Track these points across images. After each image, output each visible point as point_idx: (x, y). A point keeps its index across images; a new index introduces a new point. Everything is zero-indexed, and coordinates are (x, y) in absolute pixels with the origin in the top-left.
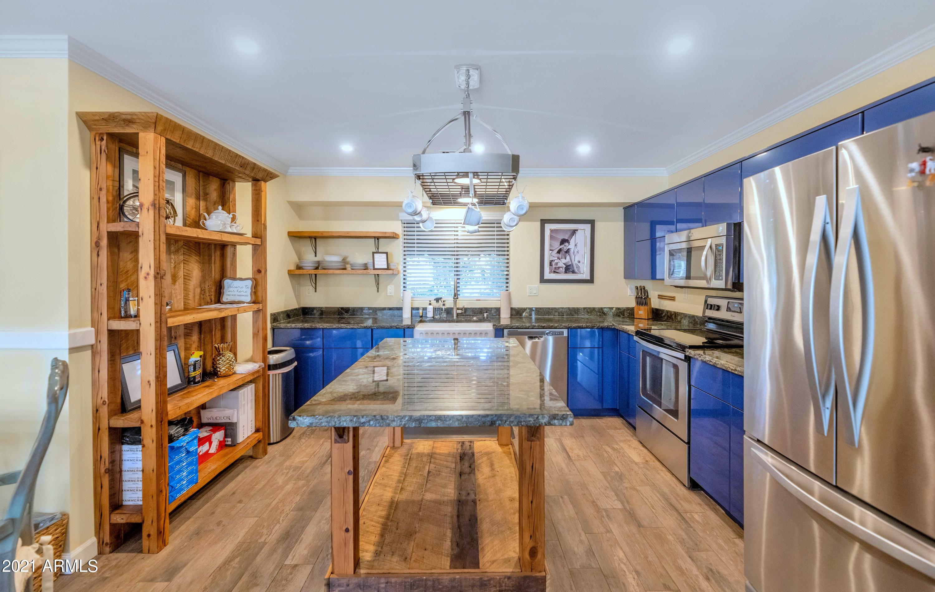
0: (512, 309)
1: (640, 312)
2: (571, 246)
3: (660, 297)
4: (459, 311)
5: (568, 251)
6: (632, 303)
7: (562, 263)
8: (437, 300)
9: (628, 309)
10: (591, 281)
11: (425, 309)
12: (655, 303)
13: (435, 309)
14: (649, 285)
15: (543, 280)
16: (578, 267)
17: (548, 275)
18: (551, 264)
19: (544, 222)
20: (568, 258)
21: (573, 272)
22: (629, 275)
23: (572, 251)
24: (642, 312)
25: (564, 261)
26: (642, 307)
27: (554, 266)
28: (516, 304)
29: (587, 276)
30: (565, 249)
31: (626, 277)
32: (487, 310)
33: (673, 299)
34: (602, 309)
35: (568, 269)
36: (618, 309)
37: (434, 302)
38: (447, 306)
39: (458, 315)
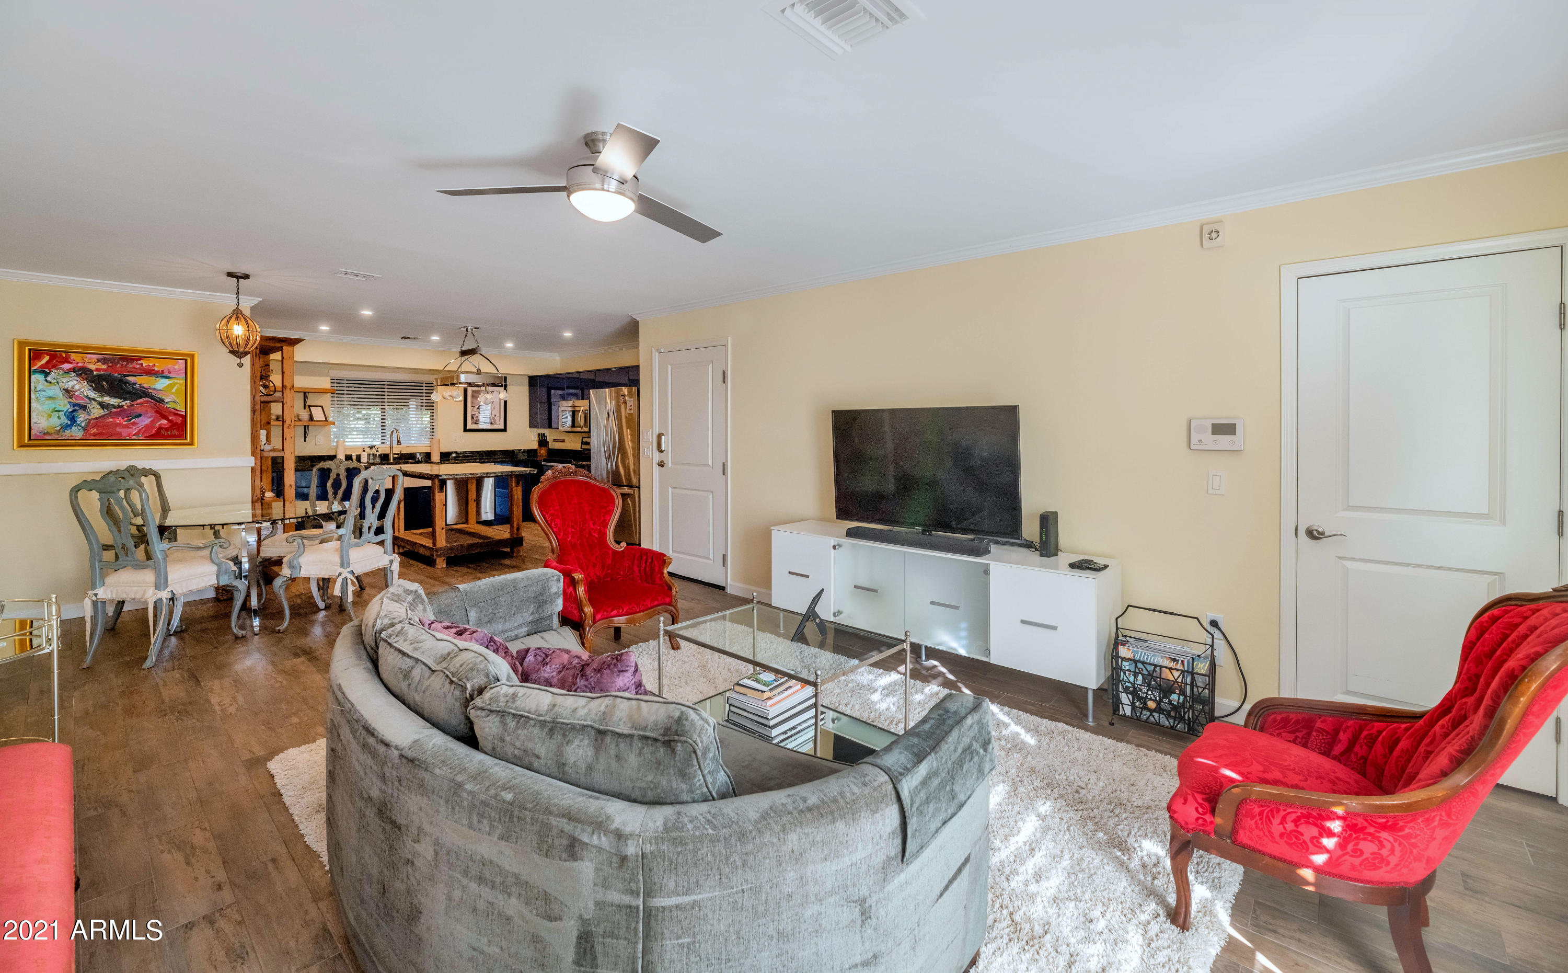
0: (441, 453)
3: (555, 440)
4: (396, 456)
6: (535, 446)
7: (480, 416)
8: (371, 447)
9: (532, 449)
10: (505, 430)
11: (359, 456)
12: (553, 445)
13: (369, 455)
14: (546, 431)
15: (466, 430)
16: (494, 420)
17: (470, 426)
18: (472, 418)
21: (490, 423)
22: (533, 425)
24: (543, 452)
26: (543, 448)
27: (475, 419)
28: (444, 450)
29: (502, 427)
31: (530, 427)
33: (563, 441)
34: (513, 450)
36: (526, 449)
37: (368, 450)
38: (380, 452)
39: (394, 459)
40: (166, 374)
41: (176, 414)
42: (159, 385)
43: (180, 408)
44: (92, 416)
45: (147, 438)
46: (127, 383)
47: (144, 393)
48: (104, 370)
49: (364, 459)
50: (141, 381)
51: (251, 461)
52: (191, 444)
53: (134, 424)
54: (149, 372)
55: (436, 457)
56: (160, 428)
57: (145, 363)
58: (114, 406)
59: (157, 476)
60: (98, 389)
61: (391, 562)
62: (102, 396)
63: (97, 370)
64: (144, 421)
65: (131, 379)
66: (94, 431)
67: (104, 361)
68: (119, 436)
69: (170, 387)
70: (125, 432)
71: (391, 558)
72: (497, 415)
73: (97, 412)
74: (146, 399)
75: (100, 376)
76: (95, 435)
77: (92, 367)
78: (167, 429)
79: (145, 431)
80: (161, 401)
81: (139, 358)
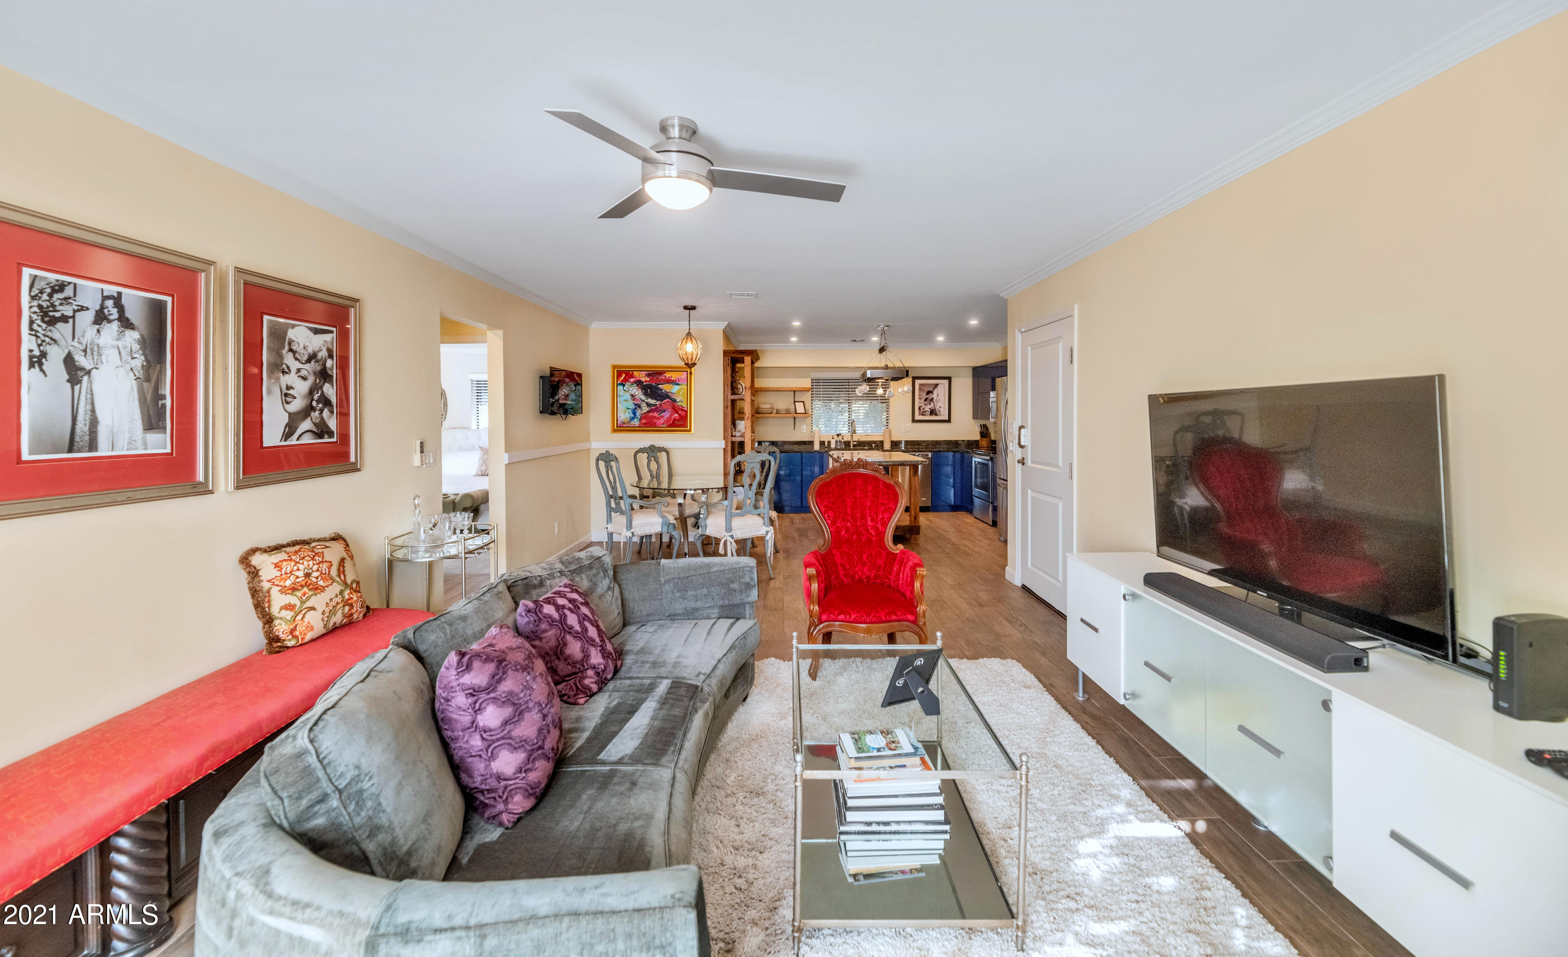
0: (892, 442)
1: (983, 443)
2: (934, 396)
4: (855, 443)
5: (932, 399)
6: (978, 437)
7: (928, 408)
8: (838, 435)
9: (976, 441)
10: (949, 421)
11: (829, 442)
13: (836, 442)
14: (990, 424)
15: (914, 421)
16: (939, 411)
17: (917, 417)
18: (920, 409)
19: (914, 378)
20: (932, 404)
21: (936, 414)
22: (975, 416)
23: (935, 399)
25: (929, 407)
26: (984, 439)
27: (922, 411)
28: (894, 439)
29: (947, 419)
30: (930, 398)
31: (973, 418)
32: (875, 442)
34: (957, 441)
35: (933, 412)
36: (969, 441)
37: (836, 437)
38: (845, 440)
39: (854, 446)
40: (677, 382)
41: (682, 410)
42: (673, 389)
43: (684, 405)
44: (644, 412)
45: (669, 426)
46: (659, 389)
47: (666, 396)
48: (649, 381)
49: (833, 446)
50: (665, 388)
51: (722, 444)
52: (690, 431)
53: (662, 417)
54: (669, 381)
55: (887, 446)
56: (675, 420)
57: (667, 375)
58: (653, 405)
59: (668, 453)
60: (646, 394)
61: (767, 532)
62: (647, 399)
63: (646, 381)
64: (667, 415)
65: (660, 386)
66: (644, 421)
67: (648, 375)
68: (654, 425)
69: (680, 390)
70: (658, 422)
71: (768, 529)
72: (942, 406)
73: (645, 409)
74: (667, 400)
75: (647, 385)
76: (644, 424)
77: (643, 380)
78: (678, 420)
79: (668, 421)
80: (675, 401)
81: (664, 372)
